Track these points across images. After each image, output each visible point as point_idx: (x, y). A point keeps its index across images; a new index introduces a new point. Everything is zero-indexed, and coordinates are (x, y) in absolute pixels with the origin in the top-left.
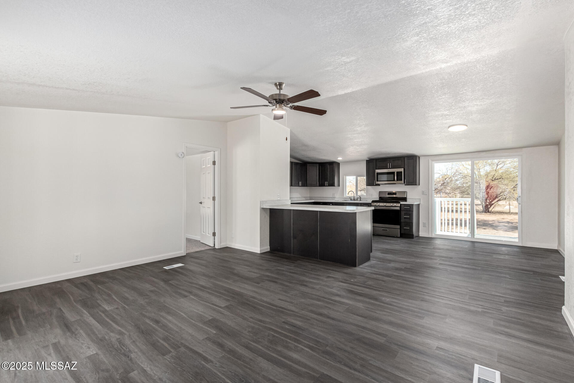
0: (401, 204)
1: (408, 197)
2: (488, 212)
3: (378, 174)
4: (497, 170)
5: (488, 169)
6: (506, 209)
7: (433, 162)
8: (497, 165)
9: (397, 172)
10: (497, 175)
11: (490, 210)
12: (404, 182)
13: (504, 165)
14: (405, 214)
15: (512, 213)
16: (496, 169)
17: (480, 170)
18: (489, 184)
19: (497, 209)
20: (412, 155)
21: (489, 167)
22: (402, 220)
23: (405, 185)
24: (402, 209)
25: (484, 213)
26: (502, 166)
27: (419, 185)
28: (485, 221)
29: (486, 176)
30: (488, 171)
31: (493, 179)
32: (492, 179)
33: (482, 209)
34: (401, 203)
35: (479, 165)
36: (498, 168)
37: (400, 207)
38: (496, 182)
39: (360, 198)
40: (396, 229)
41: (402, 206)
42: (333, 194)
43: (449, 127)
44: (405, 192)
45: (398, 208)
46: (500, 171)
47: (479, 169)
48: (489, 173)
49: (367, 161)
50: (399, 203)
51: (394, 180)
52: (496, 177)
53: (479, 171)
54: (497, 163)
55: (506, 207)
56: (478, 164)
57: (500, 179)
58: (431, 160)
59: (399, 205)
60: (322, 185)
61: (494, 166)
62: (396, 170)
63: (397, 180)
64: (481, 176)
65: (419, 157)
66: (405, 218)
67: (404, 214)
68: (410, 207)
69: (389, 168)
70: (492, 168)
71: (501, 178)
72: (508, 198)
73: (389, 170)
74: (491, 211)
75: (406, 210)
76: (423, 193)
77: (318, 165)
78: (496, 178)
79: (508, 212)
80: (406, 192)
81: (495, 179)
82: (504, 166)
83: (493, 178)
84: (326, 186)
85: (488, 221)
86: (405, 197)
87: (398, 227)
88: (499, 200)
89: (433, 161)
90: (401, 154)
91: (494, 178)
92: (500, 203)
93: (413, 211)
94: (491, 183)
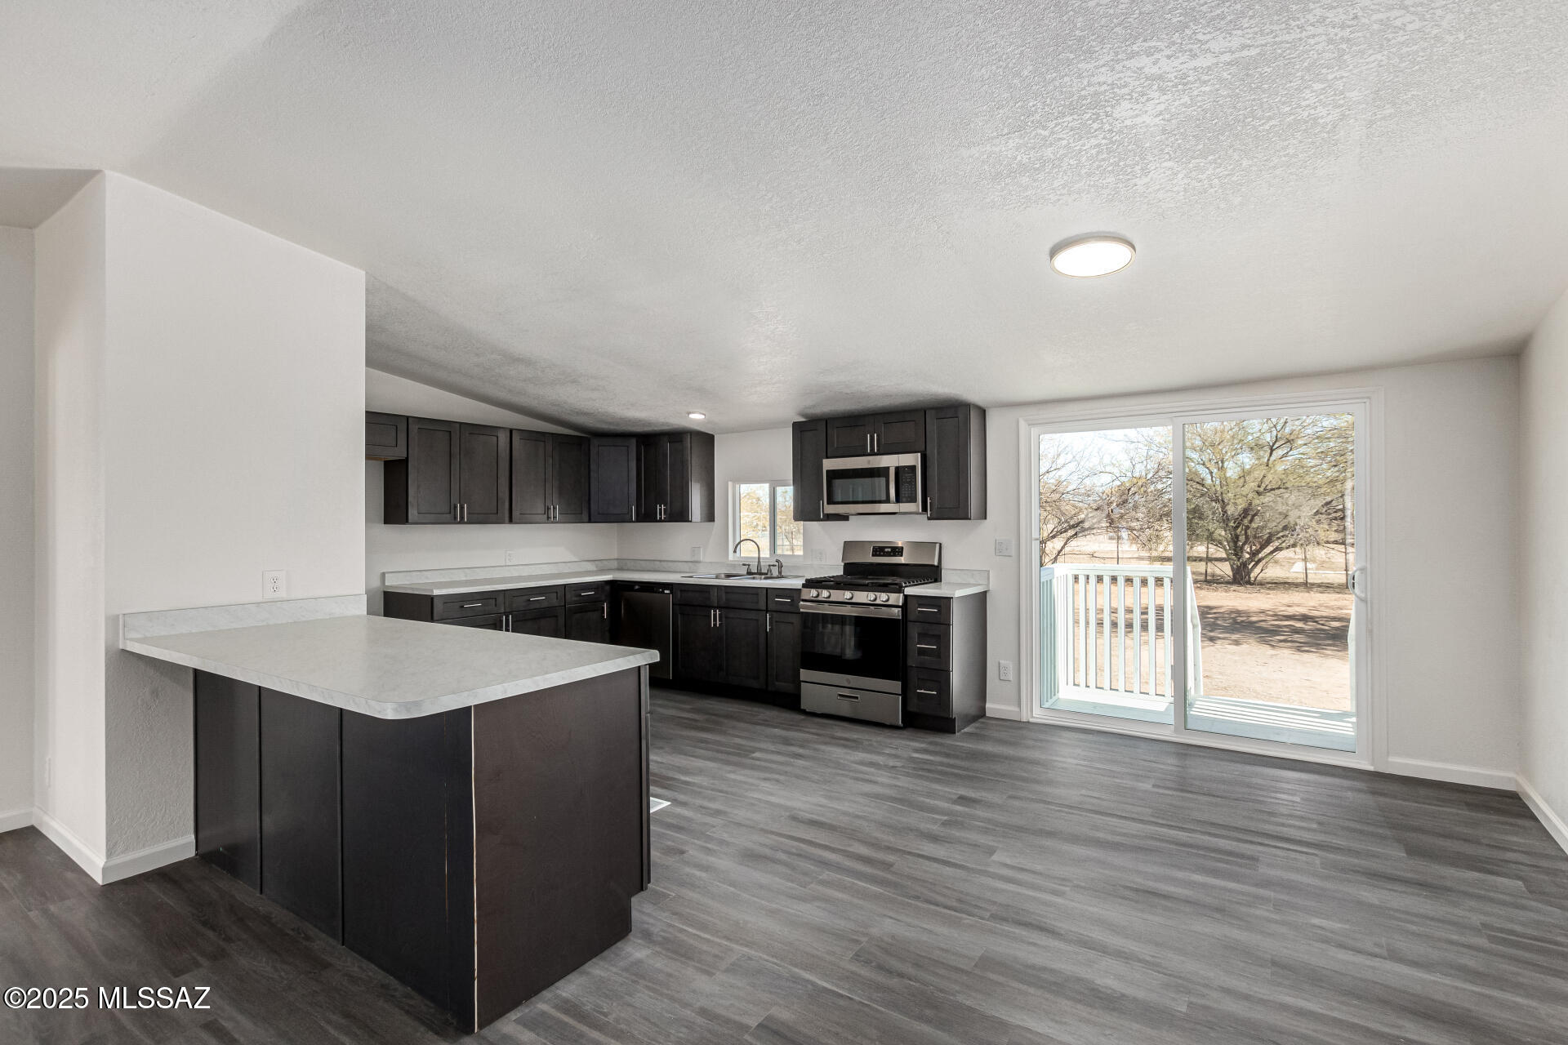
0: (906, 597)
1: (946, 564)
2: (1249, 583)
3: (834, 475)
4: (1270, 462)
5: (1247, 460)
6: (1296, 571)
7: (1034, 431)
8: (1272, 450)
9: (897, 469)
10: (1271, 479)
11: (1253, 575)
12: (925, 509)
13: (1291, 450)
14: (923, 637)
15: (1313, 584)
16: (1268, 460)
17: (1226, 464)
18: (1250, 504)
19: (1272, 572)
20: (957, 401)
21: (1250, 456)
22: (912, 661)
23: (929, 519)
24: (911, 617)
25: (1234, 587)
26: (1286, 451)
27: (986, 518)
28: (1239, 613)
29: (1242, 480)
30: (1248, 467)
31: (1261, 489)
32: (1257, 489)
33: (1231, 574)
34: (909, 591)
35: (1221, 450)
36: (1272, 458)
37: (904, 608)
38: (1268, 498)
39: (781, 567)
40: (884, 695)
41: (911, 604)
42: (695, 550)
43: (1054, 252)
44: (929, 546)
45: (896, 613)
46: (1280, 468)
47: (1222, 462)
48: (1249, 472)
49: (796, 425)
50: (900, 590)
51: (888, 501)
52: (1267, 483)
53: (1222, 466)
54: (1271, 444)
55: (1296, 564)
56: (1220, 447)
57: (1279, 488)
58: (1026, 420)
59: (896, 599)
60: (647, 516)
61: (1261, 453)
62: (890, 461)
63: (898, 500)
64: (1228, 480)
65: (984, 411)
66: (922, 652)
67: (919, 634)
68: (938, 607)
69: (873, 454)
70: (1258, 459)
71: (1282, 486)
72: (1302, 545)
73: (869, 462)
74: (1256, 579)
75: (925, 619)
76: (1000, 549)
77: (633, 441)
78: (1269, 487)
79: (1302, 581)
80: (938, 546)
81: (1265, 490)
82: (1290, 454)
83: (1259, 486)
84: (661, 521)
85: (1248, 614)
86: (933, 566)
87: (895, 686)
88: (1277, 549)
89: (1031, 425)
90: (914, 399)
91: (1263, 486)
92: (1280, 555)
93: (948, 625)
94: (1256, 502)
